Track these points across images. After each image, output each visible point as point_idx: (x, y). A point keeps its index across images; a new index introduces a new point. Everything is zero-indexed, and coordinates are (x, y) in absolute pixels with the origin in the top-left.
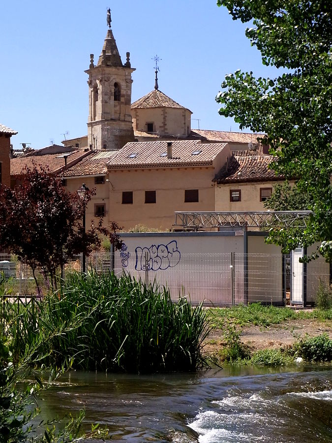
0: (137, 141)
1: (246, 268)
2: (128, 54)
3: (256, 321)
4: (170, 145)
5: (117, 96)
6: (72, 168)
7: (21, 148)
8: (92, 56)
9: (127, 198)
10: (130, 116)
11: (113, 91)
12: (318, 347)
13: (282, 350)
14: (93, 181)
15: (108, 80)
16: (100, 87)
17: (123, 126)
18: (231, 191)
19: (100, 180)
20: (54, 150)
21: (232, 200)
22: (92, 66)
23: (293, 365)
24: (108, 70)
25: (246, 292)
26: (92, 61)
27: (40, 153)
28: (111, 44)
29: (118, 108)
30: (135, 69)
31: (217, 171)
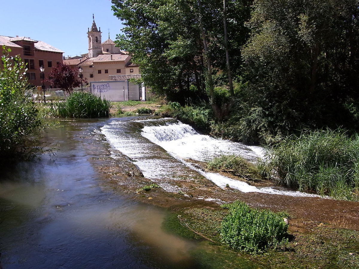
0: (103, 54)
1: (128, 91)
2: (100, 28)
3: (129, 105)
4: (112, 56)
5: (97, 41)
6: (83, 63)
7: (67, 57)
8: (89, 28)
9: (100, 72)
10: (101, 47)
11: (95, 39)
12: (142, 110)
13: (133, 112)
14: (89, 67)
15: (94, 36)
16: (91, 38)
17: (99, 50)
18: (130, 70)
19: (91, 66)
20: (77, 57)
21: (131, 72)
22: (89, 31)
23: (135, 115)
24: (94, 33)
25: (129, 97)
26: (89, 30)
27: (73, 58)
28: (94, 25)
29: (97, 44)
30: (102, 32)
31: (126, 63)
